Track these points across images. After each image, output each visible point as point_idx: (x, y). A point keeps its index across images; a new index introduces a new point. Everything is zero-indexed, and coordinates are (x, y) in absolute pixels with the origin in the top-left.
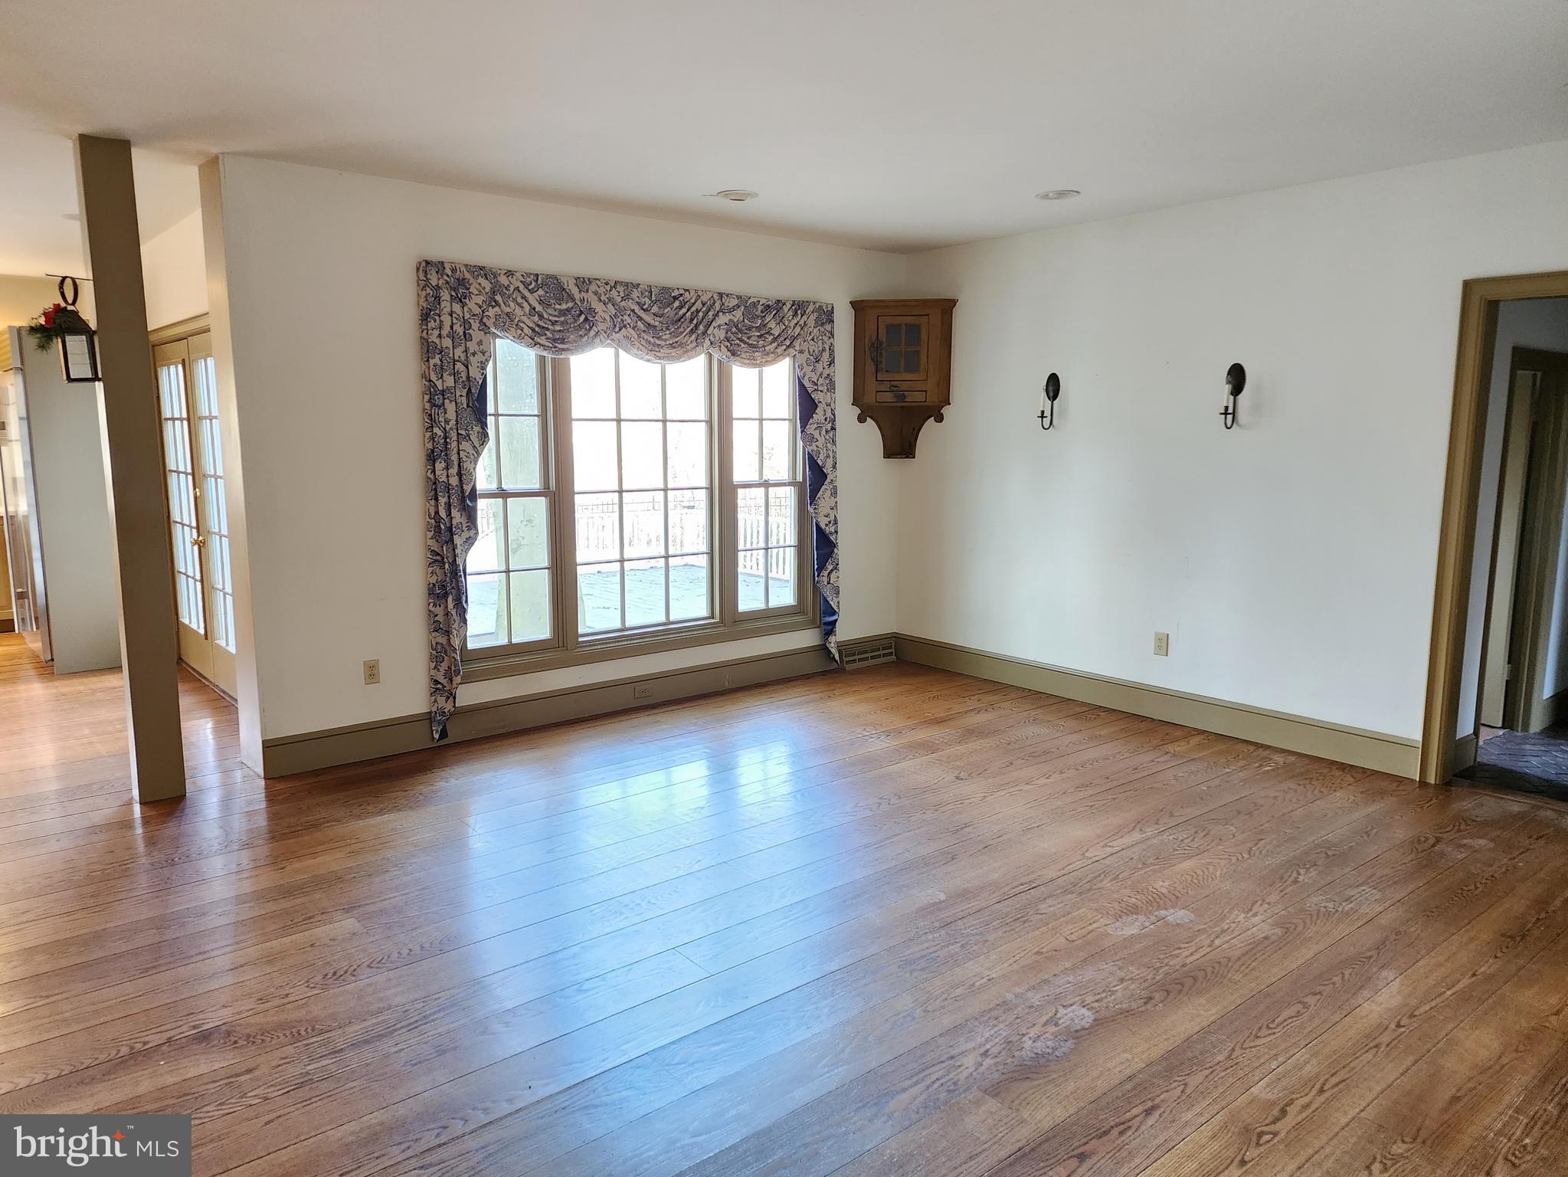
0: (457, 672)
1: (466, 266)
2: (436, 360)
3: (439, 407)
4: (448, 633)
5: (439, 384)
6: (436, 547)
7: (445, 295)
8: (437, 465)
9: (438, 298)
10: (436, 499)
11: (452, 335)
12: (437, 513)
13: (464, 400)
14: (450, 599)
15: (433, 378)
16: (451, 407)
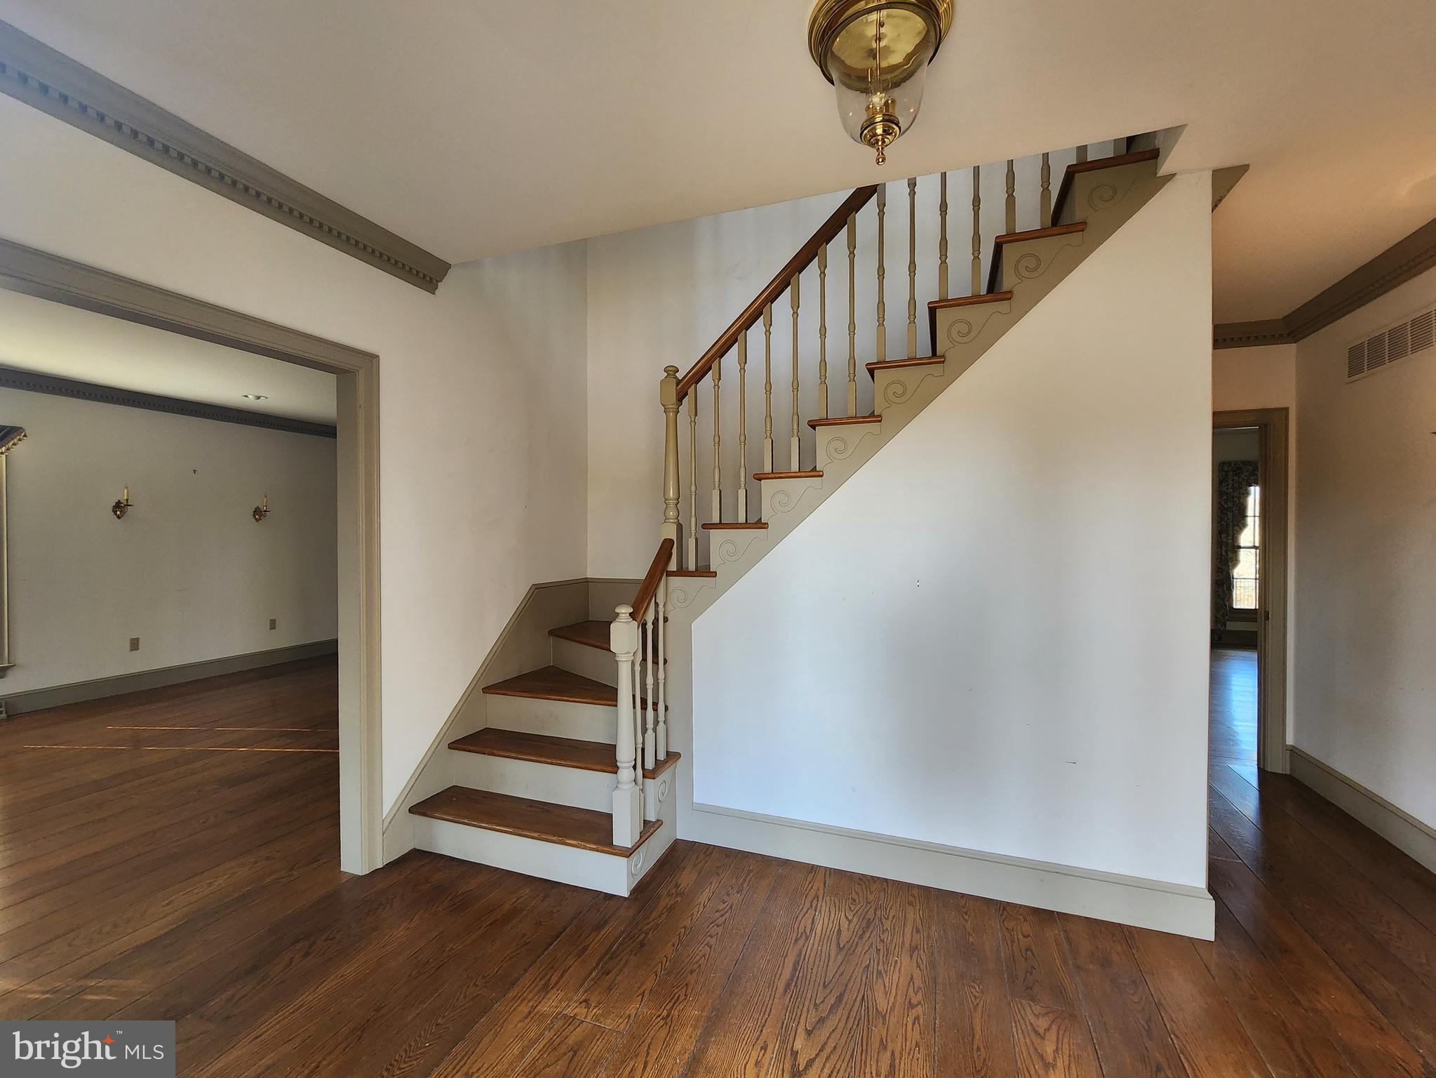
0: (1227, 615)
1: (1242, 462)
2: (1225, 497)
3: (1224, 514)
4: (1223, 600)
5: (1226, 506)
6: (1220, 565)
7: (1231, 473)
8: (1223, 536)
9: (1227, 475)
10: (1221, 549)
11: (1233, 487)
12: (1221, 553)
13: (1237, 511)
14: (1225, 586)
15: (1223, 503)
16: (1230, 514)
